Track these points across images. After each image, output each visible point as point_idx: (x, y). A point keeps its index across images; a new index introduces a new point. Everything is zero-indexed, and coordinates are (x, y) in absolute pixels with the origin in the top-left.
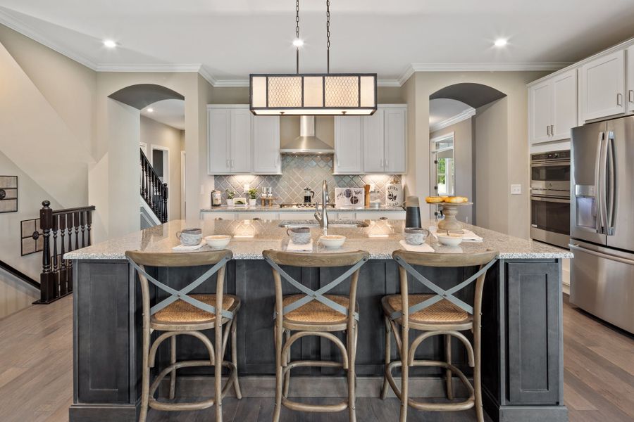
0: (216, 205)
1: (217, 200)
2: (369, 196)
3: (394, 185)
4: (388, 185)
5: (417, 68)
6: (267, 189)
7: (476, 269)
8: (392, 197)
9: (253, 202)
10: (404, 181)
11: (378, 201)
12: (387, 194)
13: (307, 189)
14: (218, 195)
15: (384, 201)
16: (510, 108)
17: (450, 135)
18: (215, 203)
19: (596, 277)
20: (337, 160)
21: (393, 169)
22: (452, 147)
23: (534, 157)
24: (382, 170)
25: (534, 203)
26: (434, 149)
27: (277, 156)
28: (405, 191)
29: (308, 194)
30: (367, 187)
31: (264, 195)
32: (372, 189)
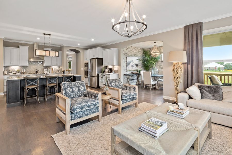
0: (5, 75)
1: (6, 73)
2: (53, 71)
3: (59, 68)
4: (57, 68)
5: (64, 45)
6: (24, 70)
7: (72, 77)
8: (58, 71)
9: (19, 73)
10: (61, 68)
11: (55, 72)
12: (57, 70)
13: (37, 70)
14: (6, 72)
15: (56, 72)
16: (81, 54)
17: (72, 56)
18: (5, 74)
19: (92, 83)
20: (45, 63)
21: (58, 65)
22: (72, 59)
23: (85, 63)
24: (56, 65)
25: (85, 71)
26: (68, 59)
27: (28, 61)
28: (61, 70)
29: (37, 71)
30: (52, 69)
31: (22, 72)
32: (53, 69)
